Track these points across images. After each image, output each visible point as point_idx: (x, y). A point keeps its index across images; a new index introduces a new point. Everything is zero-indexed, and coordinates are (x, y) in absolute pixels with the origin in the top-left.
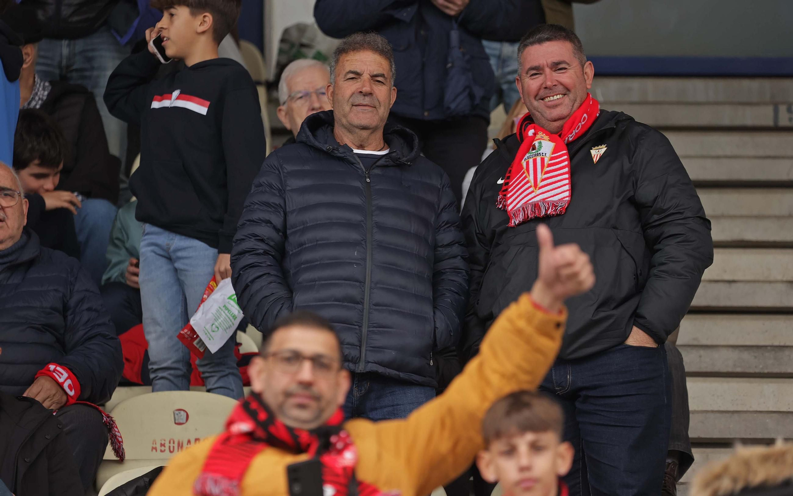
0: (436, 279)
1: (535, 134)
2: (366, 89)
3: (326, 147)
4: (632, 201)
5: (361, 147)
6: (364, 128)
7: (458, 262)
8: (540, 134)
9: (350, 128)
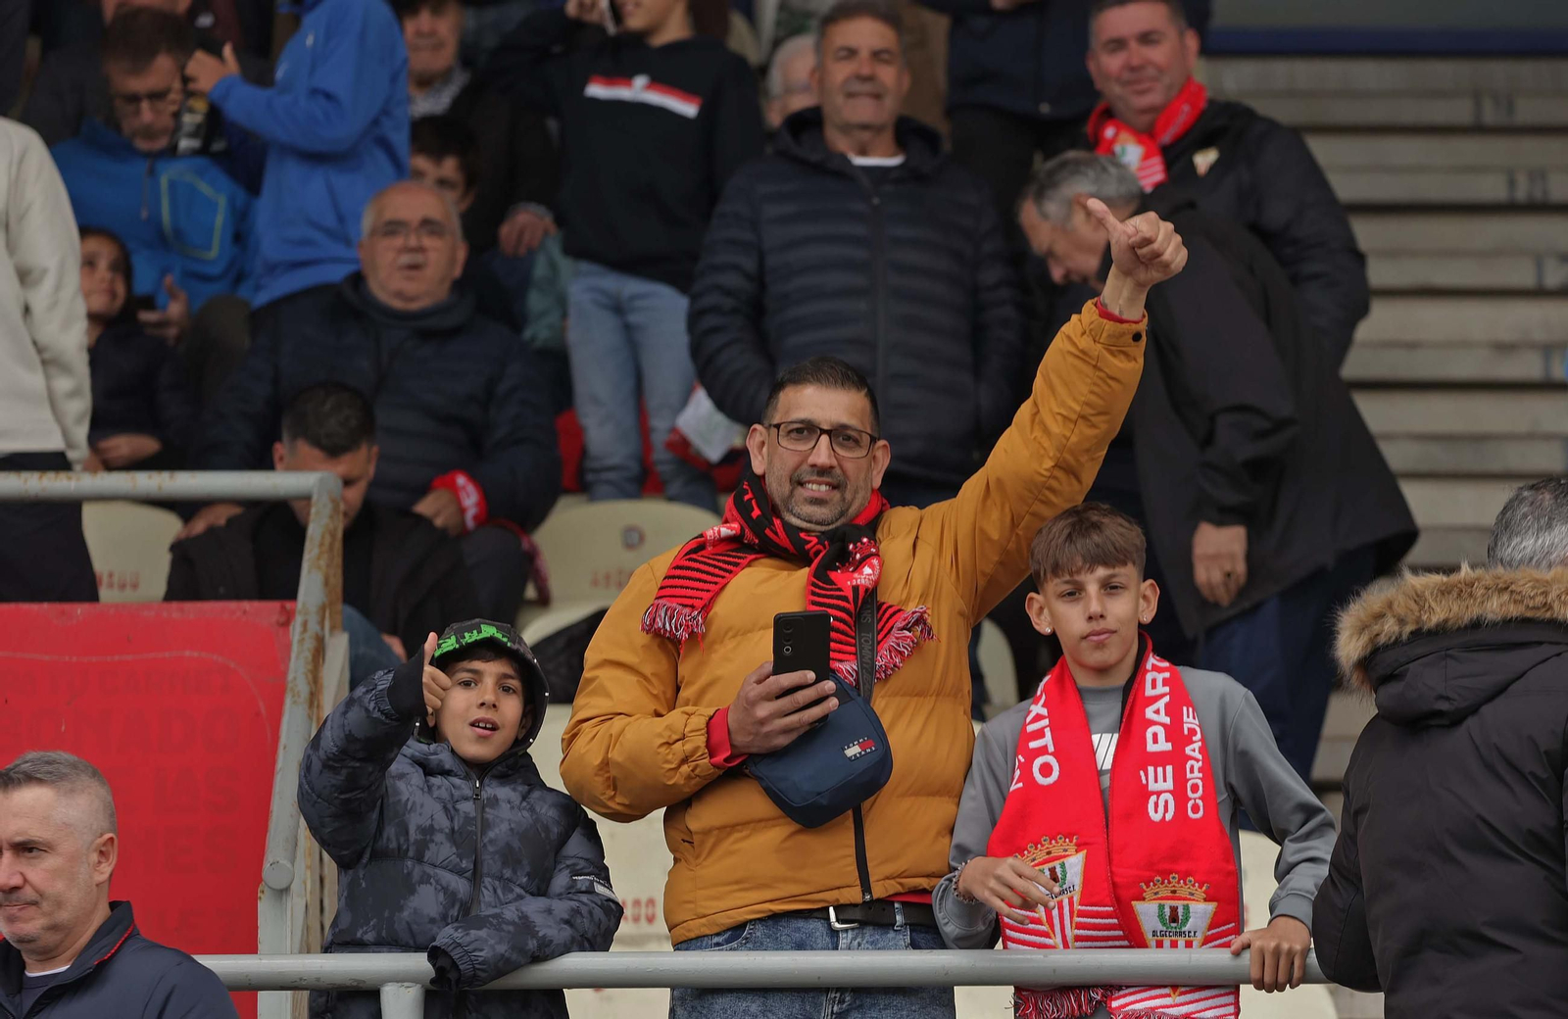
0: (977, 336)
1: (1116, 135)
2: (866, 71)
3: (815, 157)
4: (1256, 229)
5: (863, 152)
6: (865, 127)
7: (1008, 311)
8: (1124, 136)
9: (847, 128)
